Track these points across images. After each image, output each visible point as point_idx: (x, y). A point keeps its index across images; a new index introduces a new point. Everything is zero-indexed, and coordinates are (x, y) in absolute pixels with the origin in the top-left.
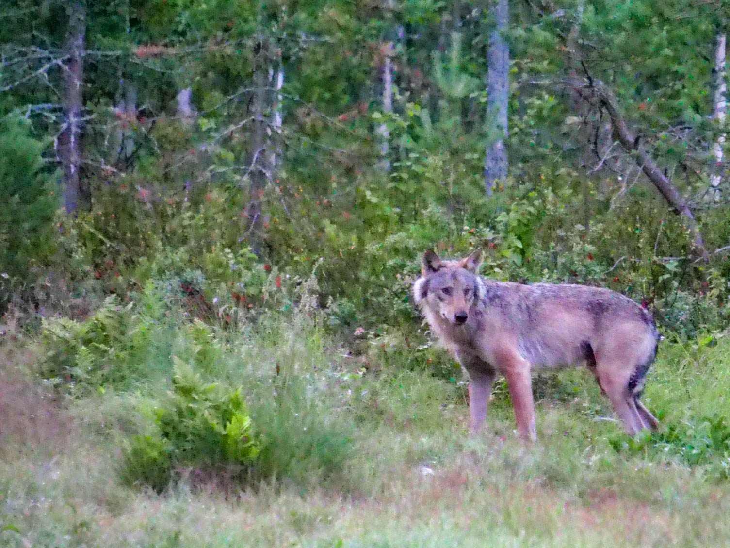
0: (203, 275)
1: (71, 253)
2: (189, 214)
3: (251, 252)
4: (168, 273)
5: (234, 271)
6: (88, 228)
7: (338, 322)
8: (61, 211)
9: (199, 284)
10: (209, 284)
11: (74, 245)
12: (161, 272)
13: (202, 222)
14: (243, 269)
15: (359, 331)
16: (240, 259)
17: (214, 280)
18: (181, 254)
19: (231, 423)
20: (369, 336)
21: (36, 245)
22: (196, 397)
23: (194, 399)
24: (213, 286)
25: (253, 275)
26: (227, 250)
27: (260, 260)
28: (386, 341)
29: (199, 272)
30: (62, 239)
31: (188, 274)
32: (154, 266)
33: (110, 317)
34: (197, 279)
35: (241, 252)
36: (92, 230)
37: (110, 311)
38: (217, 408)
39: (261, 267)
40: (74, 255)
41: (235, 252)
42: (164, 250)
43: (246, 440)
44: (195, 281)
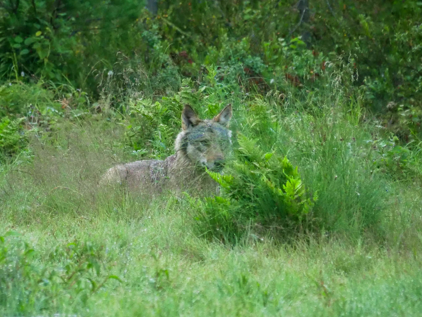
0: (262, 61)
1: (153, 44)
2: (249, 10)
3: (301, 39)
4: (233, 59)
5: (287, 57)
6: (167, 22)
7: (373, 97)
8: (143, 10)
9: (258, 67)
10: (267, 68)
11: (155, 38)
12: (228, 58)
13: (260, 16)
14: (293, 55)
15: (390, 104)
16: (291, 46)
17: (270, 64)
18: (243, 44)
19: (286, 186)
20: (399, 109)
21: (124, 38)
22: (257, 165)
23: (255, 166)
24: (270, 69)
25: (303, 60)
26: (281, 39)
27: (309, 46)
28: (413, 113)
29: (258, 59)
30: (145, 33)
31: (250, 60)
32: (221, 54)
33: (186, 98)
34: (257, 64)
35: (292, 40)
36: (170, 24)
37: (186, 93)
38: (275, 173)
39: (309, 53)
40: (155, 46)
41: (287, 41)
42: (229, 40)
43: (299, 199)
44: (255, 66)
